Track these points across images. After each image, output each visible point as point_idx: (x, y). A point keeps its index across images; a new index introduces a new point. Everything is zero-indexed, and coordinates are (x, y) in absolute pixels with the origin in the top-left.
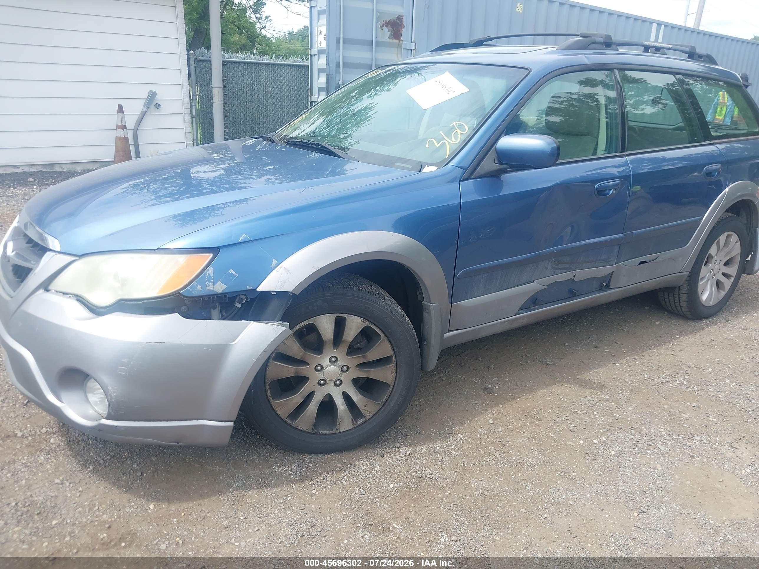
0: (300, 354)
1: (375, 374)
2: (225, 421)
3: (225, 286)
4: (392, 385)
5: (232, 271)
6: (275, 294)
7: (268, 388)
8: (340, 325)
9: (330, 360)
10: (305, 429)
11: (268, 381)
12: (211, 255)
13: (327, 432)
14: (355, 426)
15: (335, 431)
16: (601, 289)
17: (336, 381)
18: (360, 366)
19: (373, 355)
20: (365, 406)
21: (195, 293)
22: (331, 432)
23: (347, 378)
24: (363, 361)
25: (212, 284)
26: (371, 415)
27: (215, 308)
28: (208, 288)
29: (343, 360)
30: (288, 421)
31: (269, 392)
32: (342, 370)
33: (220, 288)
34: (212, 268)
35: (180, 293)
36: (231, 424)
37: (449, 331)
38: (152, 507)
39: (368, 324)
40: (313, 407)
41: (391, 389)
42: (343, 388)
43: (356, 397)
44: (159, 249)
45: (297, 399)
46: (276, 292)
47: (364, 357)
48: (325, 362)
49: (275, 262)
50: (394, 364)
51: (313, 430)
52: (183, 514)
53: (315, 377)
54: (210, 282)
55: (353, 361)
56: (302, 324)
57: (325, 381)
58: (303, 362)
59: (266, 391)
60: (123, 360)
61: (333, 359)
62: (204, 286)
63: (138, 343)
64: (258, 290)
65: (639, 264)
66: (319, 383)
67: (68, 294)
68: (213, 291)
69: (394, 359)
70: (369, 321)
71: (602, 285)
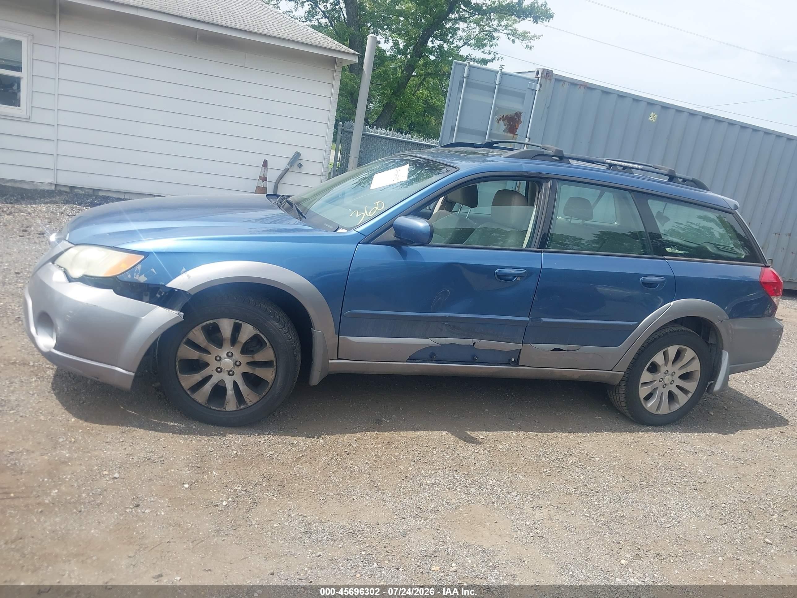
0: (204, 344)
1: (260, 372)
2: (129, 371)
3: (146, 279)
4: (271, 384)
5: (153, 270)
6: (177, 290)
7: (177, 363)
8: (237, 329)
9: (227, 354)
10: (200, 402)
11: (178, 359)
12: (143, 257)
13: (216, 409)
14: (239, 409)
15: (222, 409)
16: (508, 363)
17: (230, 371)
18: (249, 364)
19: (259, 357)
20: (248, 395)
21: (125, 279)
22: (219, 409)
23: (238, 371)
24: (251, 360)
25: (138, 275)
26: (252, 403)
27: (146, 295)
28: (135, 277)
29: (237, 355)
30: (189, 392)
31: (178, 367)
32: (235, 364)
33: (142, 279)
34: (141, 265)
35: (116, 277)
36: (132, 374)
37: (338, 359)
38: (73, 420)
39: (258, 332)
40: (208, 387)
41: (269, 387)
42: (234, 378)
43: (243, 387)
44: (114, 247)
45: (197, 377)
46: (178, 289)
47: (253, 357)
48: (224, 355)
49: (184, 269)
50: (275, 368)
51: (206, 404)
52: (88, 429)
53: (214, 364)
54: (137, 274)
55: (244, 359)
56: (208, 322)
57: (221, 369)
58: (205, 351)
59: (175, 366)
60: (70, 312)
61: (230, 354)
62: (133, 276)
63: (82, 303)
64: (166, 286)
65: (552, 350)
66: (217, 370)
67: (61, 267)
68: (137, 280)
69: (275, 364)
70: (259, 331)
71: (510, 360)
